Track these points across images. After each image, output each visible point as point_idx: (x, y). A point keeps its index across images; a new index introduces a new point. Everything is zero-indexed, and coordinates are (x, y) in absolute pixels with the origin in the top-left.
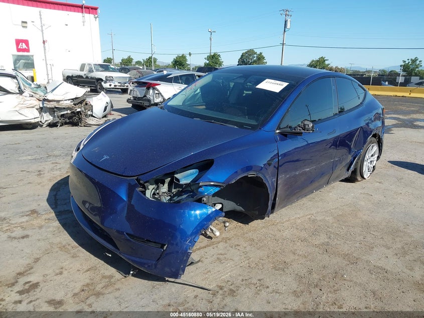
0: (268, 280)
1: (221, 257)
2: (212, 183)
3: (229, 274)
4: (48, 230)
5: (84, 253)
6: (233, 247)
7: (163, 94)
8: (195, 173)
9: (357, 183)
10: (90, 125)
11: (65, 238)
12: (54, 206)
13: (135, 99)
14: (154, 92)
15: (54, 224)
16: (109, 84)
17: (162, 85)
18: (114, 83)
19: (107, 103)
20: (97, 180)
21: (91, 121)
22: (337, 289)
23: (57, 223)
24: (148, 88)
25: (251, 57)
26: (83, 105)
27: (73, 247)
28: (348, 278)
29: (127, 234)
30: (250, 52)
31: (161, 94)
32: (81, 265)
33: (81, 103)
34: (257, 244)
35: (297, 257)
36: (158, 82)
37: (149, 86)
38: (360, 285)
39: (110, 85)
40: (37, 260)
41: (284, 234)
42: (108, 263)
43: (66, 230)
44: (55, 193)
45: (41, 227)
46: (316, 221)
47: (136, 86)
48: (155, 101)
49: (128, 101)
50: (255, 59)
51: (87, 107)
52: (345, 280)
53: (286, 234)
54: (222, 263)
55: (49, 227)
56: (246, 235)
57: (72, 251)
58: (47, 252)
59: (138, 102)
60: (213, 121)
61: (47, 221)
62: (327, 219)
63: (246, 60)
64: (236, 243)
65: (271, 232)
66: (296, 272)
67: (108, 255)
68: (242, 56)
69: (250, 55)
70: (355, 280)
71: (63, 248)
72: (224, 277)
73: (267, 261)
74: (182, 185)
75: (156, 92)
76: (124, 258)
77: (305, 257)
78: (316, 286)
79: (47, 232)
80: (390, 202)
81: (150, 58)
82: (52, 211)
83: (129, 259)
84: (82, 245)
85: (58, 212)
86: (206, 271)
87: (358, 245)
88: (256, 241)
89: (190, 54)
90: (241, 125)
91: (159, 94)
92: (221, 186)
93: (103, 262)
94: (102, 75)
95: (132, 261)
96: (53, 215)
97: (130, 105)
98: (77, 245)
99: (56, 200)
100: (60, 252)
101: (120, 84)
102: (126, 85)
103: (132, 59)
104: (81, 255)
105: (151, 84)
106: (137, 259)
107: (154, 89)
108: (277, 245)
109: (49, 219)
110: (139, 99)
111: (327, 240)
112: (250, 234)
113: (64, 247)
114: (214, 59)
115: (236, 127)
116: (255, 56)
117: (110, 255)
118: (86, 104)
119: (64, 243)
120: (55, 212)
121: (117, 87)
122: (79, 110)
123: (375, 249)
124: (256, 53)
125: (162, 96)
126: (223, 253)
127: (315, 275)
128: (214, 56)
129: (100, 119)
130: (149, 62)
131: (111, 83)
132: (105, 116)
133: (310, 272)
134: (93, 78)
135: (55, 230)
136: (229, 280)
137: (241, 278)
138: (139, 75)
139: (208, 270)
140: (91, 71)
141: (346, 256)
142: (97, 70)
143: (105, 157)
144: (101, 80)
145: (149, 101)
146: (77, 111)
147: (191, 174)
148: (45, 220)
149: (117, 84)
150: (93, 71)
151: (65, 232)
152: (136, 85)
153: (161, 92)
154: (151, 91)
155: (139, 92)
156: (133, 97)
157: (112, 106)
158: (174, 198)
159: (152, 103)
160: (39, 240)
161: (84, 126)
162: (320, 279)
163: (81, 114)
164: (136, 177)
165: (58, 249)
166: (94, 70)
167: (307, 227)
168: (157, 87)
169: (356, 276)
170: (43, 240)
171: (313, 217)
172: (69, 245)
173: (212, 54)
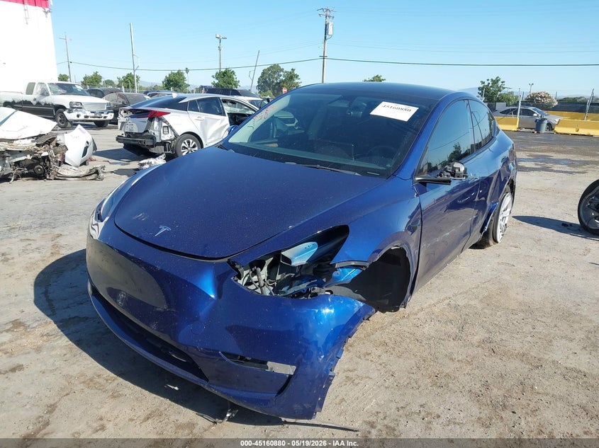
0: (434, 405)
1: (350, 374)
2: (353, 263)
3: (374, 400)
4: (53, 353)
5: (129, 389)
6: (363, 357)
7: (174, 127)
8: (312, 249)
9: (488, 249)
10: (64, 178)
11: (87, 365)
12: (50, 312)
13: (129, 136)
14: (160, 125)
15: (60, 342)
16: (76, 113)
17: (172, 114)
18: (85, 113)
19: (87, 142)
20: (159, 268)
21: (63, 171)
22: (534, 409)
23: (65, 341)
24: (151, 119)
25: (276, 76)
26: (51, 146)
27: (107, 380)
28: (541, 391)
29: (224, 353)
30: (275, 69)
31: (171, 127)
32: (133, 409)
33: (49, 143)
34: (394, 349)
35: (458, 365)
36: (166, 110)
37: (152, 116)
38: (561, 398)
39: (78, 116)
40: (52, 408)
41: (426, 330)
42: (177, 402)
43: (85, 351)
44: (44, 290)
45: (38, 349)
46: (459, 308)
47: (131, 117)
48: (163, 139)
49: (119, 139)
50: (281, 78)
51: (58, 149)
52: (538, 393)
53: (428, 329)
54: (357, 385)
55: (53, 348)
56: (372, 337)
57: (109, 387)
58: (66, 393)
59: (135, 141)
60: (318, 166)
61: (45, 338)
62: (472, 303)
63: (270, 79)
64: (364, 351)
65: (406, 329)
66: (467, 389)
67: (172, 387)
68: (263, 73)
69: (274, 73)
70: (551, 392)
71: (90, 383)
72: (368, 407)
73: (420, 374)
74: (294, 268)
75: (164, 124)
76: (219, 394)
77: (470, 363)
78: (504, 407)
79: (52, 356)
80: (541, 274)
81: (129, 75)
82: (49, 320)
83: (229, 395)
84: (121, 374)
85: (61, 322)
86: (337, 401)
87: (529, 338)
88: (391, 345)
89: (187, 70)
90: (364, 171)
91: (169, 127)
92: (362, 267)
93: (168, 401)
94: (65, 100)
95: (235, 397)
96: (53, 326)
97: (121, 146)
98: (112, 375)
99: (49, 301)
100: (86, 390)
101: (93, 115)
102: (102, 115)
103: (101, 77)
104: (126, 391)
105: (156, 112)
106: (244, 394)
107: (160, 120)
108: (422, 348)
109: (48, 335)
110: (136, 135)
111: (487, 335)
112: (378, 334)
113: (91, 380)
114: (226, 78)
115: (357, 174)
116: (282, 73)
117: (176, 388)
118: (57, 145)
119: (90, 374)
120: (55, 322)
121: (89, 119)
122: (45, 154)
123: (555, 343)
124: (282, 70)
125: (173, 130)
126: (351, 368)
127: (495, 390)
128: (225, 73)
129: (77, 167)
130: (129, 81)
131: (80, 113)
132: (84, 163)
133: (487, 386)
134: (49, 105)
135: (64, 352)
136: (378, 410)
137: (393, 406)
138: (122, 100)
139: (341, 397)
140: (44, 94)
141: (523, 356)
142: (55, 93)
143: (163, 229)
144: (64, 108)
145: (153, 138)
146: (42, 155)
147: (307, 250)
148: (42, 336)
149: (88, 114)
150: (48, 94)
151: (85, 354)
152: (131, 114)
153: (171, 124)
154: (156, 123)
155: (136, 126)
156: (126, 133)
157: (95, 148)
158: (284, 289)
159: (158, 141)
160: (44, 373)
161: (55, 179)
162: (505, 396)
163: (49, 160)
164: (226, 260)
165: (82, 386)
166: (50, 93)
167: (450, 317)
168: (165, 117)
169: (550, 386)
170: (51, 371)
171: (452, 302)
172: (99, 376)
173: (223, 70)
